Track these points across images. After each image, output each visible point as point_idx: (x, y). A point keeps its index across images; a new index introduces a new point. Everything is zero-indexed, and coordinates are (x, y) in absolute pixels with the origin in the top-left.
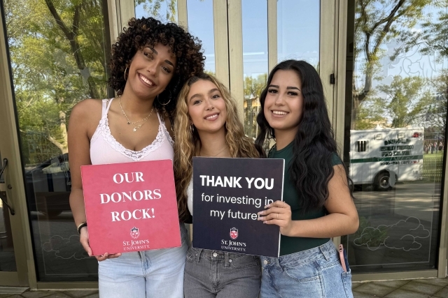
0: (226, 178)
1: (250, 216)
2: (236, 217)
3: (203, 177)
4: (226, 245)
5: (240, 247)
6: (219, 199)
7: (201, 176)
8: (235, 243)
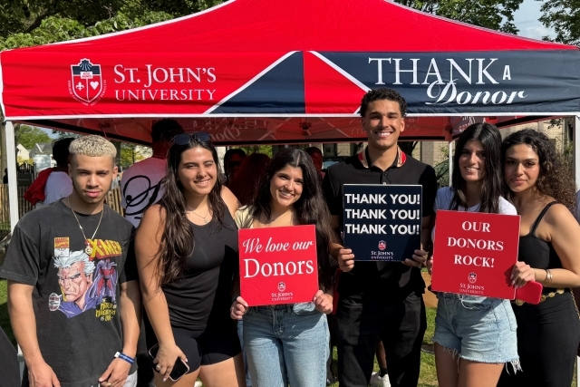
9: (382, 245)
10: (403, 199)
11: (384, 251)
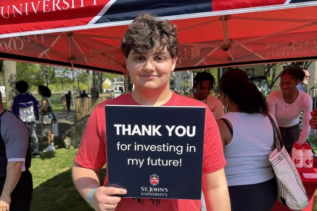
0: (144, 127)
1: (171, 162)
2: (156, 164)
3: (118, 126)
4: (146, 192)
5: (162, 192)
6: (137, 147)
7: (115, 125)
8: (156, 190)
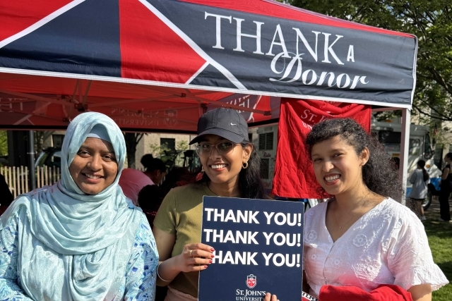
9: (252, 281)
10: (280, 219)
11: (254, 289)
